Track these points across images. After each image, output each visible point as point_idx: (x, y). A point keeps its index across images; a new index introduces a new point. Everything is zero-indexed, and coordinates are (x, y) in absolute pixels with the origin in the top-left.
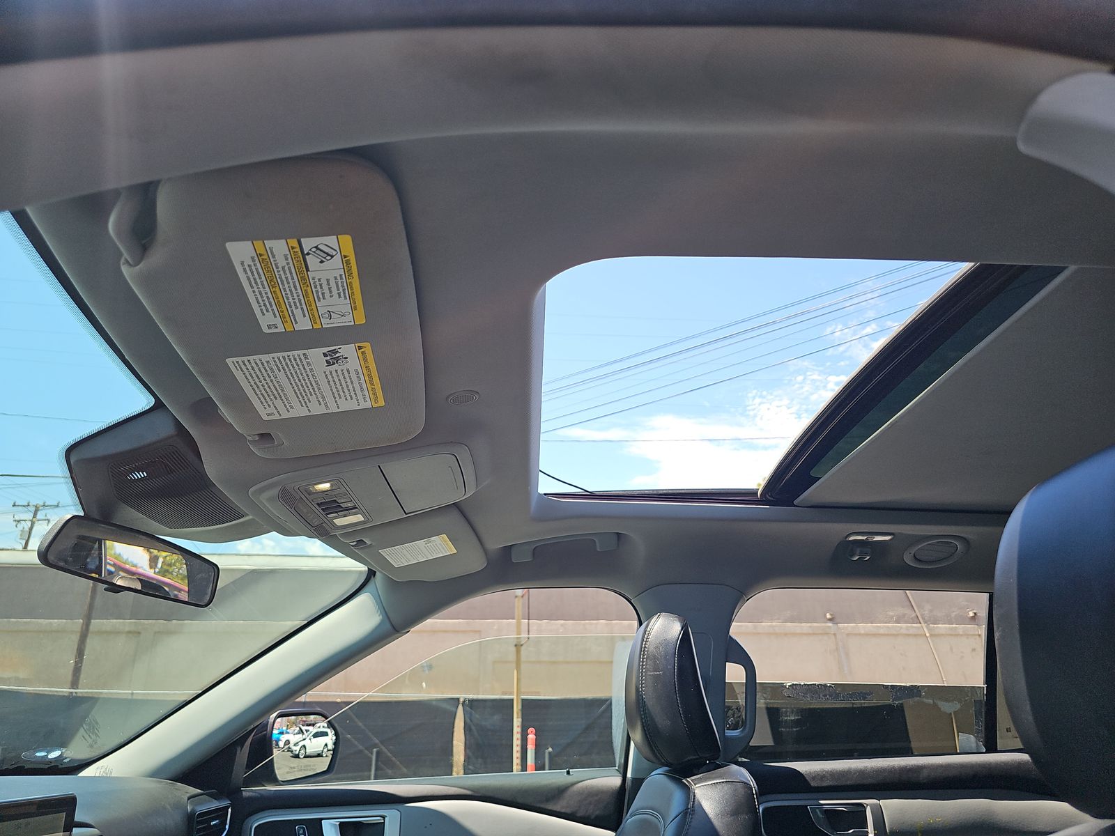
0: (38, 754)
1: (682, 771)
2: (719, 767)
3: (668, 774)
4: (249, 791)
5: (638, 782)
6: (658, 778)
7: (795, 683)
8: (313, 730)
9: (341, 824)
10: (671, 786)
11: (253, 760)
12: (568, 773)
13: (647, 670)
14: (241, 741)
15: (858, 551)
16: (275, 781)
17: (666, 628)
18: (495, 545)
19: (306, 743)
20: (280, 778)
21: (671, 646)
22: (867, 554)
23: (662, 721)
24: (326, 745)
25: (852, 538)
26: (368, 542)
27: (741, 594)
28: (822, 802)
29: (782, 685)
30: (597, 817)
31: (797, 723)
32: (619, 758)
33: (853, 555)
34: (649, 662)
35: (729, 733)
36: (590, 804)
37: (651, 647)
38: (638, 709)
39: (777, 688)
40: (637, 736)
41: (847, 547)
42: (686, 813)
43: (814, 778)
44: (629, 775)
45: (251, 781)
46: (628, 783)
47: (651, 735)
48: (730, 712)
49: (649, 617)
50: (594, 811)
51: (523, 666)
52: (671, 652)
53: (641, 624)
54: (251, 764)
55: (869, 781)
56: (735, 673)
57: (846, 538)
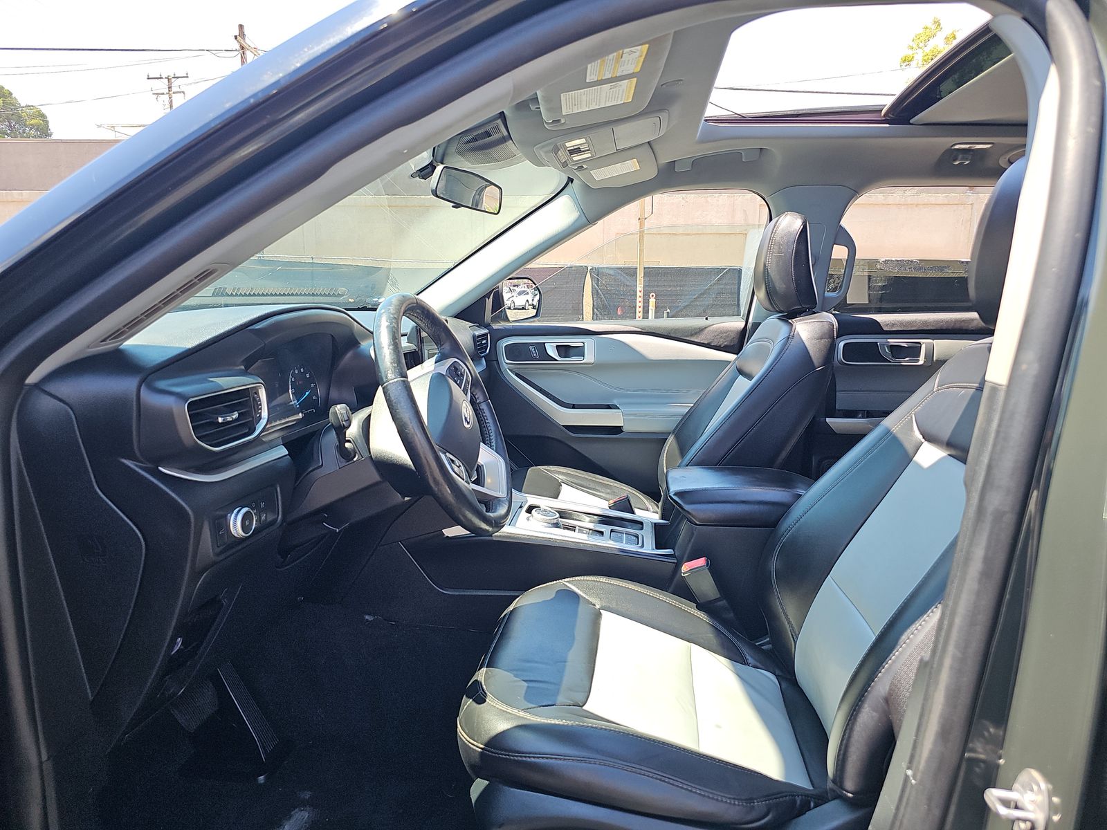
0: (374, 300)
1: (789, 315)
2: (815, 313)
3: (780, 319)
4: (496, 326)
5: (756, 326)
6: (773, 320)
7: (887, 259)
8: (518, 290)
9: (557, 346)
10: (781, 324)
11: (495, 308)
12: (707, 319)
13: (773, 252)
14: (488, 295)
15: (960, 156)
16: (507, 320)
17: (791, 223)
18: (664, 160)
19: (514, 299)
20: (510, 319)
21: (793, 236)
22: (967, 159)
23: (780, 285)
24: (527, 301)
25: (957, 147)
26: (585, 167)
27: (855, 193)
28: (889, 340)
29: (877, 261)
30: (725, 346)
31: (883, 288)
32: (744, 310)
33: (955, 160)
34: (775, 247)
35: (827, 294)
36: (721, 337)
37: (778, 237)
38: (763, 278)
39: (872, 263)
40: (761, 294)
41: (952, 154)
42: (788, 338)
43: (887, 325)
44: (750, 320)
45: (495, 319)
46: (750, 325)
47: (770, 293)
48: (832, 280)
49: (779, 215)
50: (722, 342)
51: (646, 238)
52: (792, 240)
53: (771, 220)
54: (494, 310)
55: (930, 328)
56: (840, 252)
57: (952, 146)
